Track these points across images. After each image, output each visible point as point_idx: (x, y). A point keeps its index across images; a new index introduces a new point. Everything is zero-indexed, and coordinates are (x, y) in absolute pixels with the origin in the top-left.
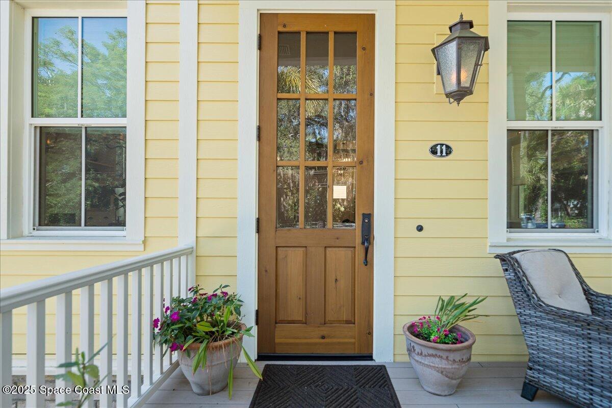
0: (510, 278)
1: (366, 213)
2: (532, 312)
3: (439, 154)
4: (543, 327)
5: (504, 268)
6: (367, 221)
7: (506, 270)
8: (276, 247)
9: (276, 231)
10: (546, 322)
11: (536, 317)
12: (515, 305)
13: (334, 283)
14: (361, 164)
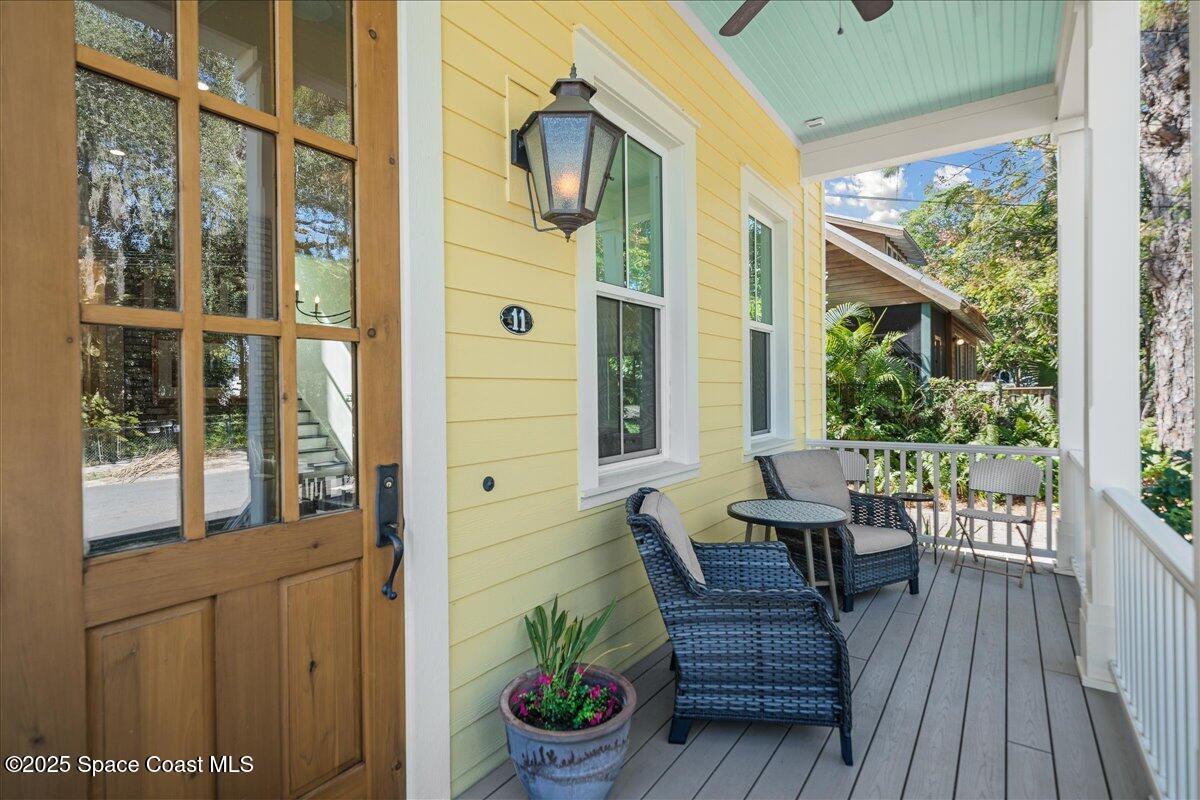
0: (648, 555)
1: (387, 463)
2: (683, 603)
3: (516, 328)
4: (698, 620)
5: (638, 538)
6: (389, 484)
7: (641, 541)
8: (88, 630)
9: (85, 571)
10: (701, 613)
11: (688, 608)
12: (657, 598)
13: (306, 674)
14: (371, 336)
